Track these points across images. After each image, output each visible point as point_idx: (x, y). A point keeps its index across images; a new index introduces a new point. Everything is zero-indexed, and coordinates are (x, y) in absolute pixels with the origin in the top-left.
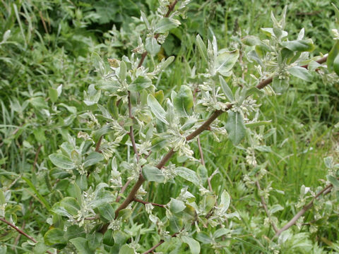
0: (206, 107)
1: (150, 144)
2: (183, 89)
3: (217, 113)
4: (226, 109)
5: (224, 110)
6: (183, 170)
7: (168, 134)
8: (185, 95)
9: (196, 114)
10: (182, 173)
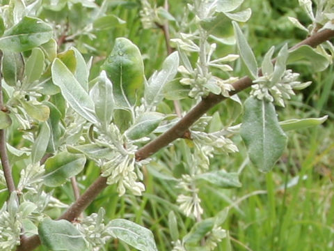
0: (188, 87)
1: (42, 169)
2: (121, 46)
3: (210, 102)
4: (231, 93)
5: (226, 95)
6: (126, 226)
7: (97, 147)
8: (126, 60)
9: (149, 102)
10: (124, 233)
